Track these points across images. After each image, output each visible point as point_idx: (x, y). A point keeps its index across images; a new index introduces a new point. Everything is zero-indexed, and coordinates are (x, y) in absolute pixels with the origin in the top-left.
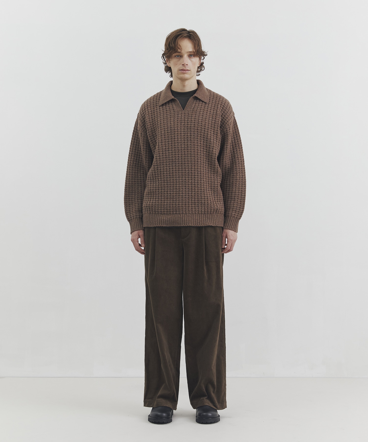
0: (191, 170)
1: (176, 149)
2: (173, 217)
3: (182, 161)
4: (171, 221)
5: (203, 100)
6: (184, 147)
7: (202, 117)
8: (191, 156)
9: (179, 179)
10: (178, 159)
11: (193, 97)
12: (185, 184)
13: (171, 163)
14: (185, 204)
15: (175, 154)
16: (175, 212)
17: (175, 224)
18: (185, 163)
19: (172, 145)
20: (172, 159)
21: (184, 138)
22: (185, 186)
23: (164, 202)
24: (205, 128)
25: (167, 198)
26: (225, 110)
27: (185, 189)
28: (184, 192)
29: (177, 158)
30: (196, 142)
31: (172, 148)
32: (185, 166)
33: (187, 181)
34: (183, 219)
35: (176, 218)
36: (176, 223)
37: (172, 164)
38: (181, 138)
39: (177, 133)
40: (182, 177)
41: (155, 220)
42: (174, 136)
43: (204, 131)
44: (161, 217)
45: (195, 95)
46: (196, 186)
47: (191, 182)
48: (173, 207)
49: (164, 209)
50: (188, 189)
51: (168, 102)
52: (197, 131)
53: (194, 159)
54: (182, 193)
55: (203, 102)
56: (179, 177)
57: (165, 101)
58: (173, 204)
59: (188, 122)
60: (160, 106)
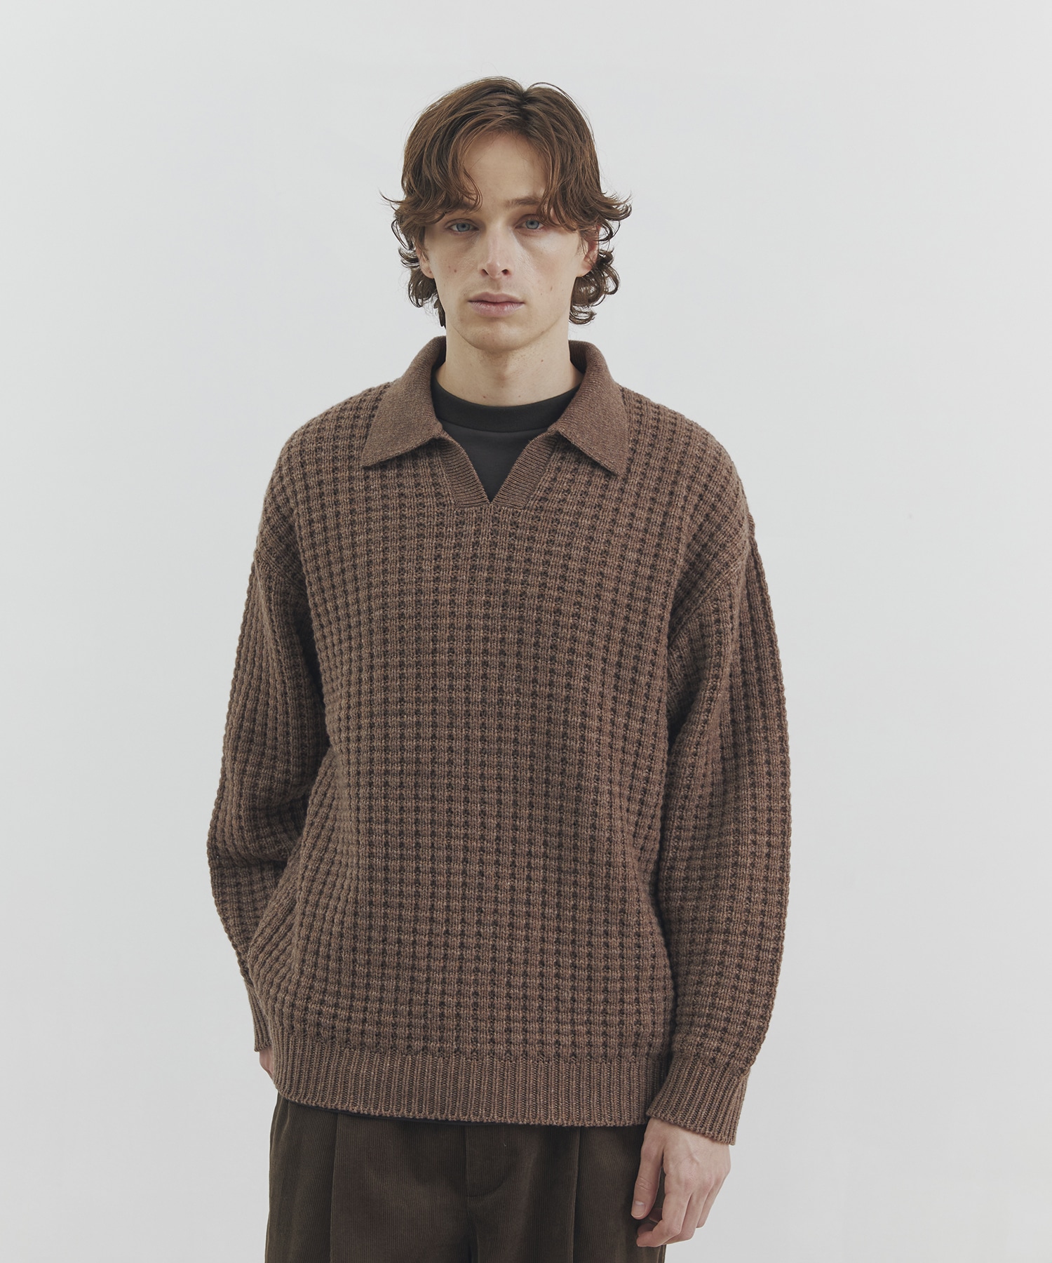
0: (515, 828)
2: (407, 1068)
3: (466, 775)
4: (394, 1090)
5: (597, 459)
6: (483, 701)
7: (587, 549)
8: (515, 753)
9: (449, 873)
10: (450, 762)
11: (548, 439)
12: (480, 898)
13: (410, 781)
14: (476, 1004)
15: (434, 736)
16: (418, 1045)
17: (415, 1106)
18: (483, 789)
19: (418, 688)
20: (418, 759)
21: (485, 652)
22: (480, 910)
23: (368, 986)
24: (596, 608)
25: (383, 965)
26: (713, 507)
27: (479, 922)
28: (472, 941)
29: (445, 757)
30: (543, 678)
31: (418, 700)
32: (483, 802)
34: (461, 1085)
35: (423, 1073)
36: (420, 1101)
37: (416, 785)
38: (468, 651)
39: (452, 625)
40: (465, 860)
41: (314, 1072)
42: (434, 640)
43: (594, 620)
44: (344, 1062)
45: (559, 427)
47: (513, 888)
48: (410, 1013)
49: (364, 1021)
50: (495, 923)
51: (414, 455)
52: (556, 623)
53: (532, 769)
54: (462, 945)
55: (595, 464)
56: (449, 859)
57: (399, 450)
58: (411, 1000)
59: (509, 569)
60: (367, 469)
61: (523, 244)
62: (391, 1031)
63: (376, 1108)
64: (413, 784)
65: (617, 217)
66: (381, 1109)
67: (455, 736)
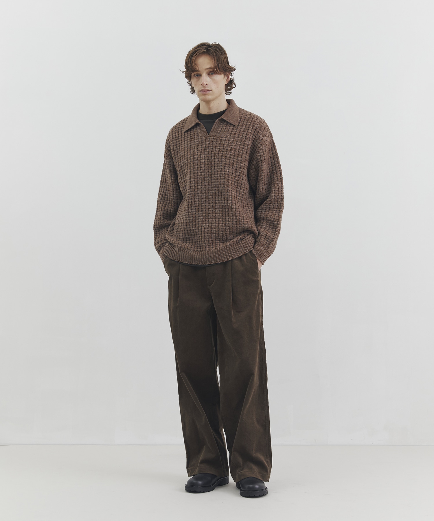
1: (199, 179)
5: (231, 123)
6: (208, 177)
7: (228, 142)
9: (202, 213)
10: (202, 190)
11: (220, 120)
14: (208, 240)
15: (198, 185)
19: (194, 176)
20: (194, 191)
21: (208, 167)
22: (209, 221)
24: (230, 155)
26: (258, 132)
31: (194, 178)
33: (211, 215)
35: (199, 255)
36: (199, 261)
37: (194, 196)
38: (204, 167)
39: (201, 162)
40: (205, 211)
42: (197, 165)
43: (230, 157)
45: (222, 117)
50: (212, 223)
51: (193, 128)
52: (222, 158)
55: (231, 124)
56: (202, 211)
57: (190, 127)
59: (212, 149)
60: (185, 132)
61: (210, 78)
63: (191, 263)
65: (233, 71)
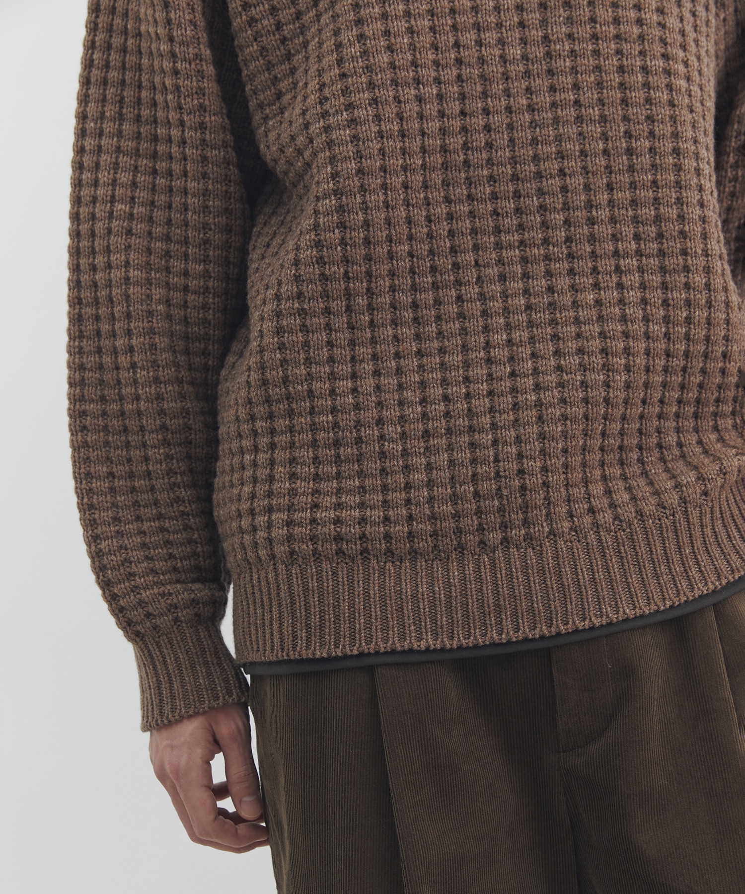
0: (592, 222)
1: (466, 71)
2: (486, 573)
3: (514, 161)
4: (473, 606)
6: (525, 57)
8: (579, 119)
9: (505, 295)
10: (489, 146)
12: (554, 322)
13: (437, 178)
15: (463, 113)
16: (494, 537)
17: (508, 624)
18: (539, 175)
23: (407, 468)
25: (426, 434)
27: (557, 353)
28: (553, 378)
29: (481, 139)
32: (541, 192)
33: (568, 299)
34: (568, 578)
35: (510, 575)
36: (515, 614)
40: (526, 276)
44: (390, 583)
46: (638, 328)
47: (598, 302)
48: (476, 494)
49: (410, 518)
50: (580, 351)
53: (605, 137)
54: (537, 387)
56: (503, 278)
58: (474, 475)
62: (452, 525)
64: (440, 182)
66: (459, 638)
67: (491, 110)
